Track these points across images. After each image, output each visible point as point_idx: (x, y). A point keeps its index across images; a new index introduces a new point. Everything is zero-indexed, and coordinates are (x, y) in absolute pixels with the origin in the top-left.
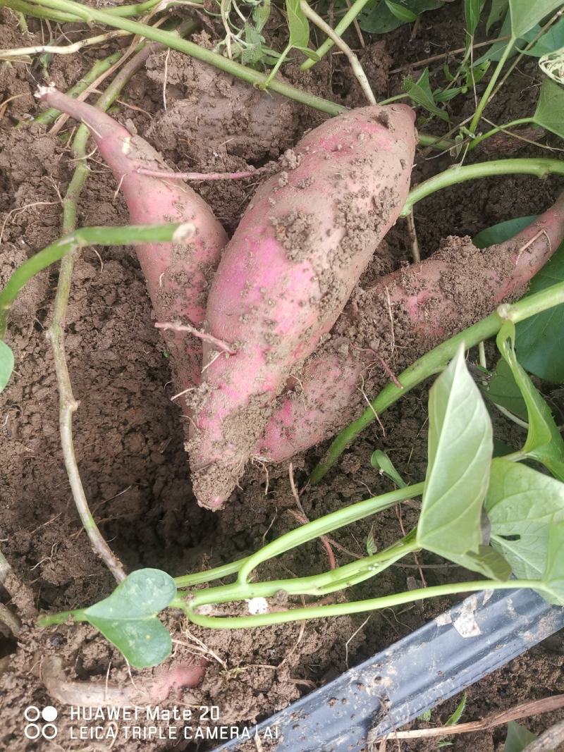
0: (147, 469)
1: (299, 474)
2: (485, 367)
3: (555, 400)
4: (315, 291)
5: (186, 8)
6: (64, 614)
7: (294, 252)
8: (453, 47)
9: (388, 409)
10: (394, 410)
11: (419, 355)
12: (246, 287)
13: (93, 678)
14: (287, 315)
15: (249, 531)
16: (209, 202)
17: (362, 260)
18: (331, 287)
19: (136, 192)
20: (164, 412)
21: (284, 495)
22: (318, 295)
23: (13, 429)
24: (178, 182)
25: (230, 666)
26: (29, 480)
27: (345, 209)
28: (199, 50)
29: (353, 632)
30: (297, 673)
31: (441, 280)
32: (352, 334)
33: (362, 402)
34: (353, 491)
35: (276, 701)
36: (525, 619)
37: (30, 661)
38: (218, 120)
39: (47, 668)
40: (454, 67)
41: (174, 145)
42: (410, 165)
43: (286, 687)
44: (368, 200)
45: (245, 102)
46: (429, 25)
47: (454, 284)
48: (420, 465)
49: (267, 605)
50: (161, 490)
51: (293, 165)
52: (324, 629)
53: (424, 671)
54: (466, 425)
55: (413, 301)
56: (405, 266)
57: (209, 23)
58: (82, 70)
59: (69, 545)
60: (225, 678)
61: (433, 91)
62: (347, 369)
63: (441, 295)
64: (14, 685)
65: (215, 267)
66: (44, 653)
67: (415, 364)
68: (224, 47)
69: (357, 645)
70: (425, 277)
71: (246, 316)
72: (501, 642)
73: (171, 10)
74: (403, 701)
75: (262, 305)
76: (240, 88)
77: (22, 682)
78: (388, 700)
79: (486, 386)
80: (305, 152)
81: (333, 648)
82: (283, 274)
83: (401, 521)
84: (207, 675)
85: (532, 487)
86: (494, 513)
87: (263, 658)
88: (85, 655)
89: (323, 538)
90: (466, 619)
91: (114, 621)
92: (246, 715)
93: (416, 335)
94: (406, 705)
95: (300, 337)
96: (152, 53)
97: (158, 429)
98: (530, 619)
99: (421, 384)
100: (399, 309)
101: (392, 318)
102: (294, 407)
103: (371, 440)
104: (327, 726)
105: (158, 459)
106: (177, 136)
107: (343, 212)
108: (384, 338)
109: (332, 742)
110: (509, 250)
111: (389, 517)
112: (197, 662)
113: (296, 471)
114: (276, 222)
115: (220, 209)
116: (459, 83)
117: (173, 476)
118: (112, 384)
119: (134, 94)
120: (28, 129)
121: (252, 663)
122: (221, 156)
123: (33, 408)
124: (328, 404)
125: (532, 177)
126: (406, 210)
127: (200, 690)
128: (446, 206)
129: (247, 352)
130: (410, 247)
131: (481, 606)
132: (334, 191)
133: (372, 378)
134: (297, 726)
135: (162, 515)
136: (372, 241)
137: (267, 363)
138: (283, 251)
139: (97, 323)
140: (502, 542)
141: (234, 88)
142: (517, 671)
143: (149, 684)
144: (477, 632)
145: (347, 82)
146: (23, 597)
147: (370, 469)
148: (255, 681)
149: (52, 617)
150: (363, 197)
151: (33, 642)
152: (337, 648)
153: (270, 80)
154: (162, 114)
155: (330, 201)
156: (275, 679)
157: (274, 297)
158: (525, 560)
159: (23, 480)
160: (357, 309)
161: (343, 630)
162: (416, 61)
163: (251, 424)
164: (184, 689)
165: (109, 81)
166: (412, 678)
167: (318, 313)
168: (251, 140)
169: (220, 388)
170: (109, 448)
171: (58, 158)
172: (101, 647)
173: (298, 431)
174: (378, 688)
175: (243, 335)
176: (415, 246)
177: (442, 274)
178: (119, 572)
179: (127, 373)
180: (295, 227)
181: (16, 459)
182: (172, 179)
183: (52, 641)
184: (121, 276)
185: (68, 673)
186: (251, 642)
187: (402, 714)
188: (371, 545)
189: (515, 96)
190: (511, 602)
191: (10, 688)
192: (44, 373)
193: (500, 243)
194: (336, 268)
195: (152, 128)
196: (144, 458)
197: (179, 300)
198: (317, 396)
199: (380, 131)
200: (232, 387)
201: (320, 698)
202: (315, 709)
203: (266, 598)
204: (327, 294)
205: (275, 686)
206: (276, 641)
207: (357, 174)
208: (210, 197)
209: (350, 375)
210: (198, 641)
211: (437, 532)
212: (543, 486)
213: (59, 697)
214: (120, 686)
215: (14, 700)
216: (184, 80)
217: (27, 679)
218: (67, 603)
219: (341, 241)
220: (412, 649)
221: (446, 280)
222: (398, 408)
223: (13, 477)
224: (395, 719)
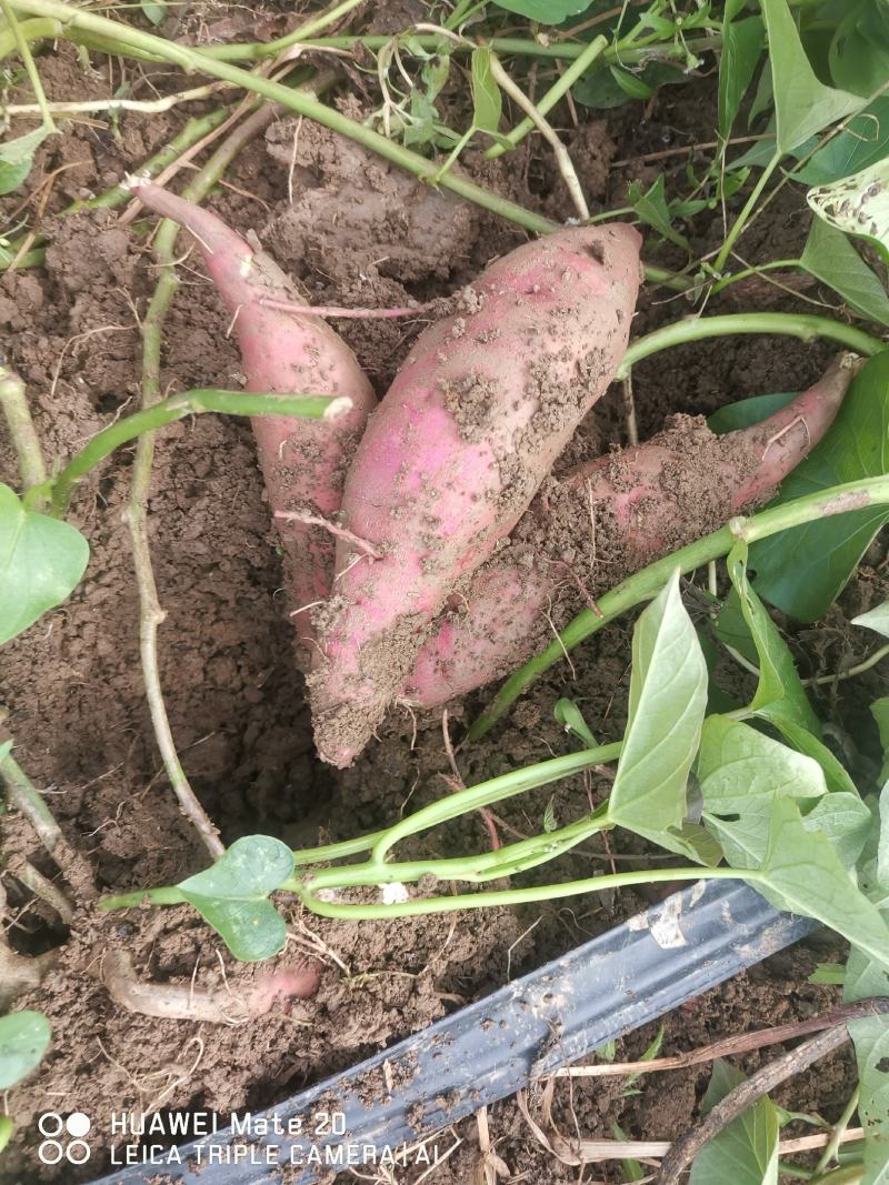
0: (236, 709)
1: (454, 726)
2: (715, 593)
3: (803, 644)
4: (493, 481)
5: (327, 57)
6: (138, 895)
7: (469, 429)
8: (702, 139)
9: (582, 643)
10: (590, 645)
11: (629, 574)
12: (401, 470)
13: (173, 980)
14: (455, 512)
15: (379, 802)
16: (351, 343)
17: (557, 443)
18: (516, 478)
19: (255, 330)
20: (267, 630)
21: (433, 754)
22: (498, 487)
23: (57, 643)
24: (314, 319)
25: (354, 971)
26: (74, 716)
27: (539, 376)
28: (344, 122)
29: (518, 936)
30: (442, 985)
31: (662, 474)
32: (539, 539)
33: (547, 632)
34: (527, 753)
35: (415, 1019)
36: (744, 929)
37: (88, 955)
38: (365, 221)
39: (111, 965)
40: (701, 167)
41: (300, 254)
42: (629, 314)
43: (428, 1001)
44: (571, 364)
45: (404, 199)
46: (671, 102)
47: (678, 482)
48: (619, 722)
49: (407, 895)
50: (257, 738)
51: (473, 309)
52: (481, 929)
53: (609, 990)
54: (678, 670)
55: (623, 499)
56: (616, 450)
57: (358, 81)
58: (169, 130)
59: (138, 806)
60: (347, 987)
61: (668, 202)
62: (530, 587)
63: (660, 495)
64: (64, 986)
65: (358, 438)
66: (107, 945)
67: (621, 586)
68: (379, 120)
69: (523, 953)
70: (641, 468)
71: (400, 510)
72: (711, 957)
73: (305, 57)
74: (579, 1028)
75: (422, 497)
76: (399, 179)
77: (74, 984)
78: (560, 1024)
79: (714, 620)
80: (490, 292)
81: (491, 956)
82: (452, 457)
83: (590, 795)
84: (324, 982)
85: (756, 753)
86: (708, 785)
87: (399, 964)
88: (163, 950)
89: (483, 812)
90: (668, 924)
91: (215, 899)
92: (374, 1034)
93: (625, 545)
94: (584, 1033)
95: (470, 541)
96: (275, 120)
97: (255, 653)
98: (750, 930)
99: (629, 612)
100: (603, 510)
101: (593, 522)
102: (455, 634)
103: (556, 684)
104: (479, 1056)
105: (253, 696)
106: (306, 242)
107: (536, 378)
108: (581, 547)
109: (484, 1077)
110: (754, 439)
111: (575, 790)
112: (311, 966)
113: (451, 721)
114: (446, 387)
115: (365, 354)
116: (707, 192)
117: (273, 721)
118: (197, 587)
119: (245, 172)
120: (90, 216)
121: (385, 969)
122: (370, 281)
123: (85, 615)
124: (500, 633)
125: (795, 339)
126: (622, 372)
127: (314, 1002)
128: (678, 366)
129: (398, 557)
130: (624, 419)
131: (687, 909)
132: (527, 350)
133: (563, 600)
134: (439, 1054)
135: (255, 775)
136: (571, 417)
137: (425, 573)
138: (455, 426)
139: (182, 501)
140: (718, 823)
141: (391, 177)
142: (731, 1000)
143: (247, 991)
144: (681, 942)
145: (549, 174)
146: (78, 871)
147: (553, 723)
148: (388, 992)
149: (120, 898)
150: (564, 360)
151: (92, 931)
152: (497, 957)
153: (442, 172)
154: (285, 206)
155: (521, 363)
156: (414, 990)
157: (439, 487)
158: (747, 849)
159: (66, 716)
160: (547, 507)
161: (505, 933)
162: (650, 153)
163: (396, 656)
164: (293, 999)
165: (210, 151)
166: (593, 998)
167: (495, 511)
168: (411, 254)
169: (358, 603)
170: (186, 677)
171: (134, 259)
172: (186, 940)
173: (459, 666)
174: (548, 1009)
175: (394, 536)
176: (632, 421)
177: (665, 466)
178: (214, 843)
179: (218, 573)
180: (473, 396)
181: (60, 685)
182: (305, 315)
183: (118, 929)
184: (221, 437)
185: (140, 972)
186: (384, 941)
187: (577, 1044)
188: (549, 821)
189: (781, 219)
190: (727, 905)
191: (57, 990)
192: (103, 567)
193: (744, 428)
194: (523, 453)
195: (270, 227)
196: (234, 692)
197: (305, 478)
198: (487, 620)
199: (592, 268)
200: (375, 604)
201: (470, 1020)
202: (464, 1031)
203: (405, 884)
204: (509, 486)
205: (413, 999)
206: (416, 943)
207: (557, 329)
208: (352, 337)
209: (534, 594)
210: (315, 937)
211: (634, 803)
212: (768, 752)
213: (127, 1003)
214: (210, 991)
215: (63, 1007)
216: (319, 161)
217: (81, 980)
218: (136, 883)
219: (532, 417)
220: (596, 960)
221: (668, 475)
222: (595, 642)
223: (55, 711)
224: (568, 1051)
